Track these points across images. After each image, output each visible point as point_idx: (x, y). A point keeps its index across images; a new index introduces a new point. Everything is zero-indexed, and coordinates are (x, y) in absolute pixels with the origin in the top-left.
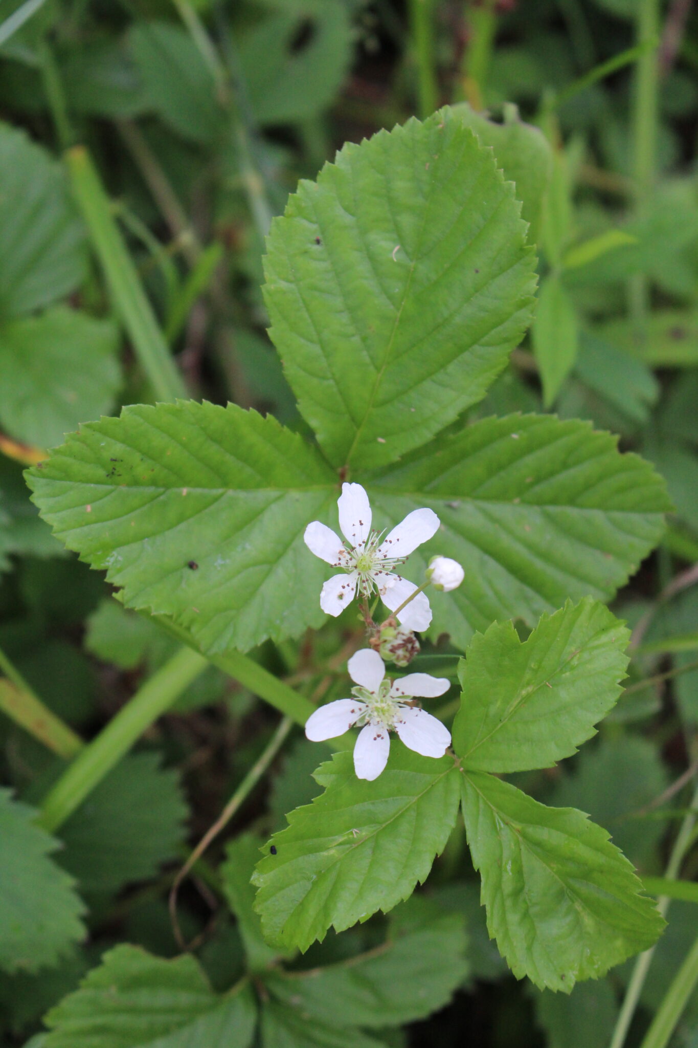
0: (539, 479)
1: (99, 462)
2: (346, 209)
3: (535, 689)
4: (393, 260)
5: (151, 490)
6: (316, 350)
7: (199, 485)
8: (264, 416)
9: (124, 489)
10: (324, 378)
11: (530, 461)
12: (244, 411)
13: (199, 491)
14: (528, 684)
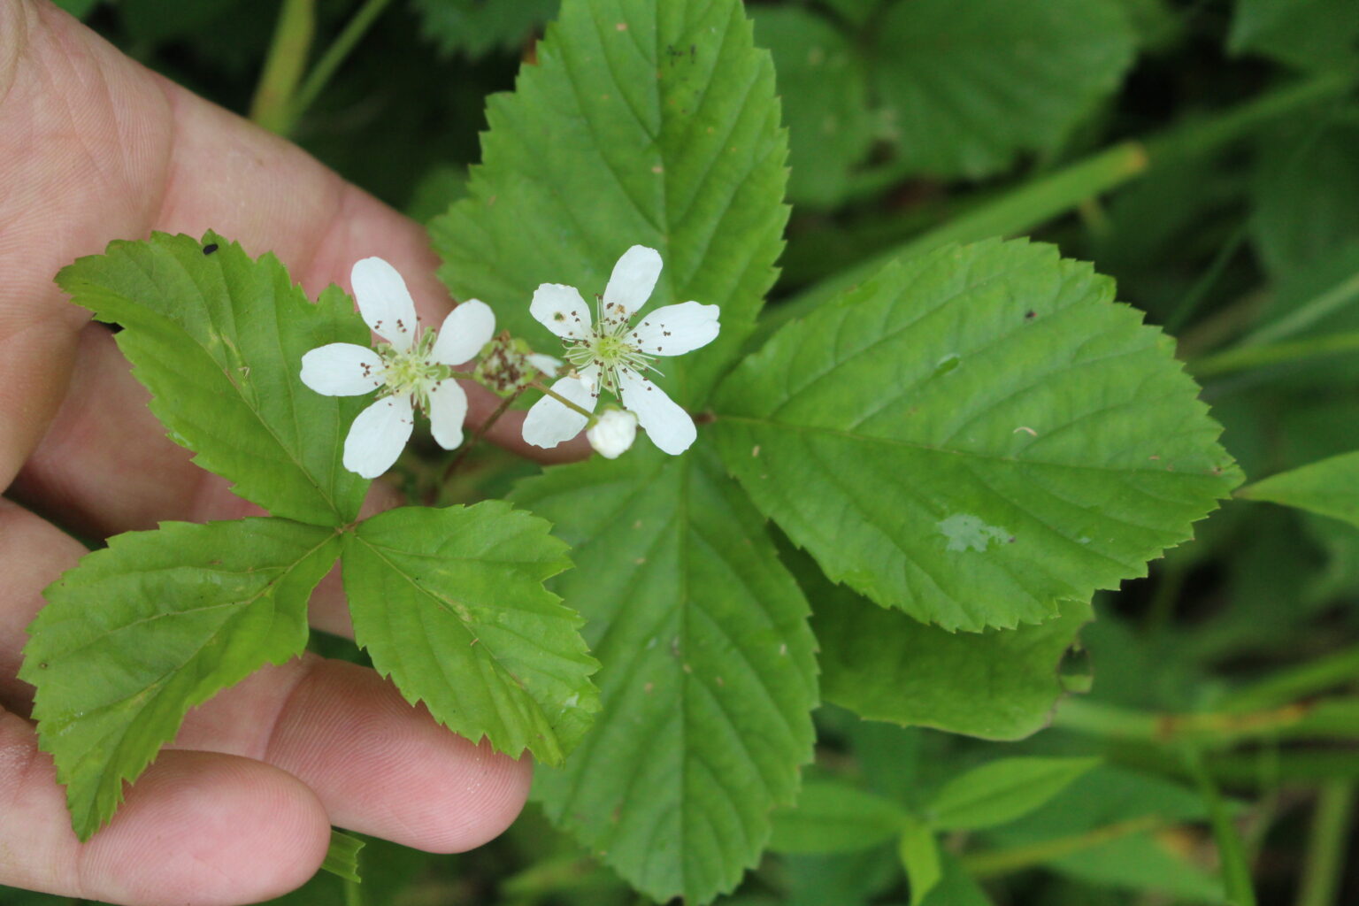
0: (722, 698)
1: (687, 31)
2: (1080, 351)
3: (465, 625)
4: (1014, 429)
5: (653, 117)
6: (875, 337)
7: (669, 188)
8: (777, 264)
9: (653, 75)
10: (836, 352)
11: (747, 681)
12: (781, 233)
13: (659, 190)
14: (473, 613)
